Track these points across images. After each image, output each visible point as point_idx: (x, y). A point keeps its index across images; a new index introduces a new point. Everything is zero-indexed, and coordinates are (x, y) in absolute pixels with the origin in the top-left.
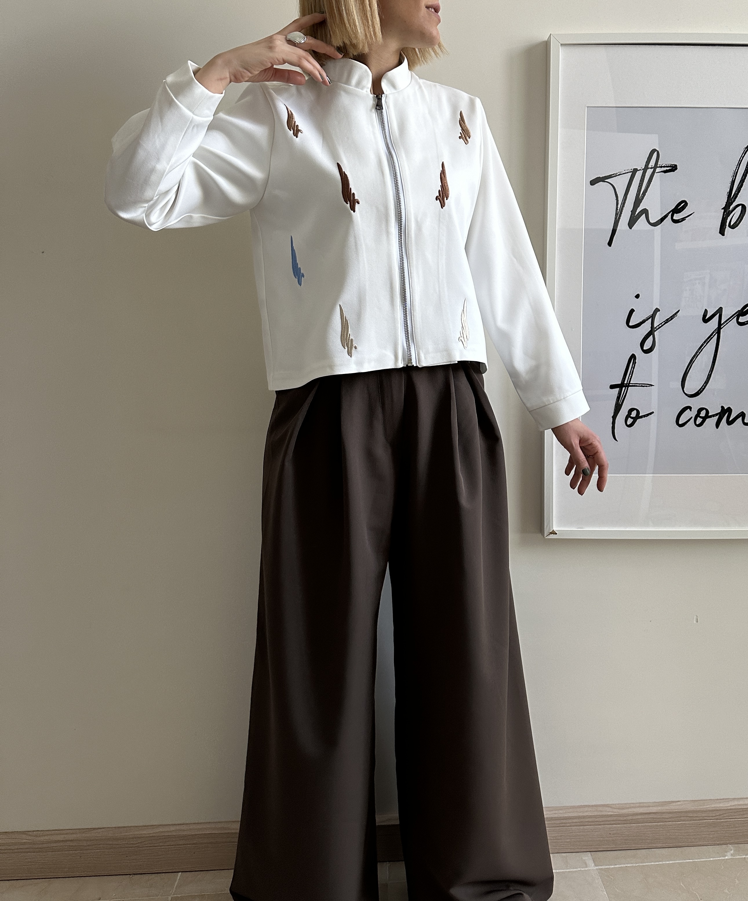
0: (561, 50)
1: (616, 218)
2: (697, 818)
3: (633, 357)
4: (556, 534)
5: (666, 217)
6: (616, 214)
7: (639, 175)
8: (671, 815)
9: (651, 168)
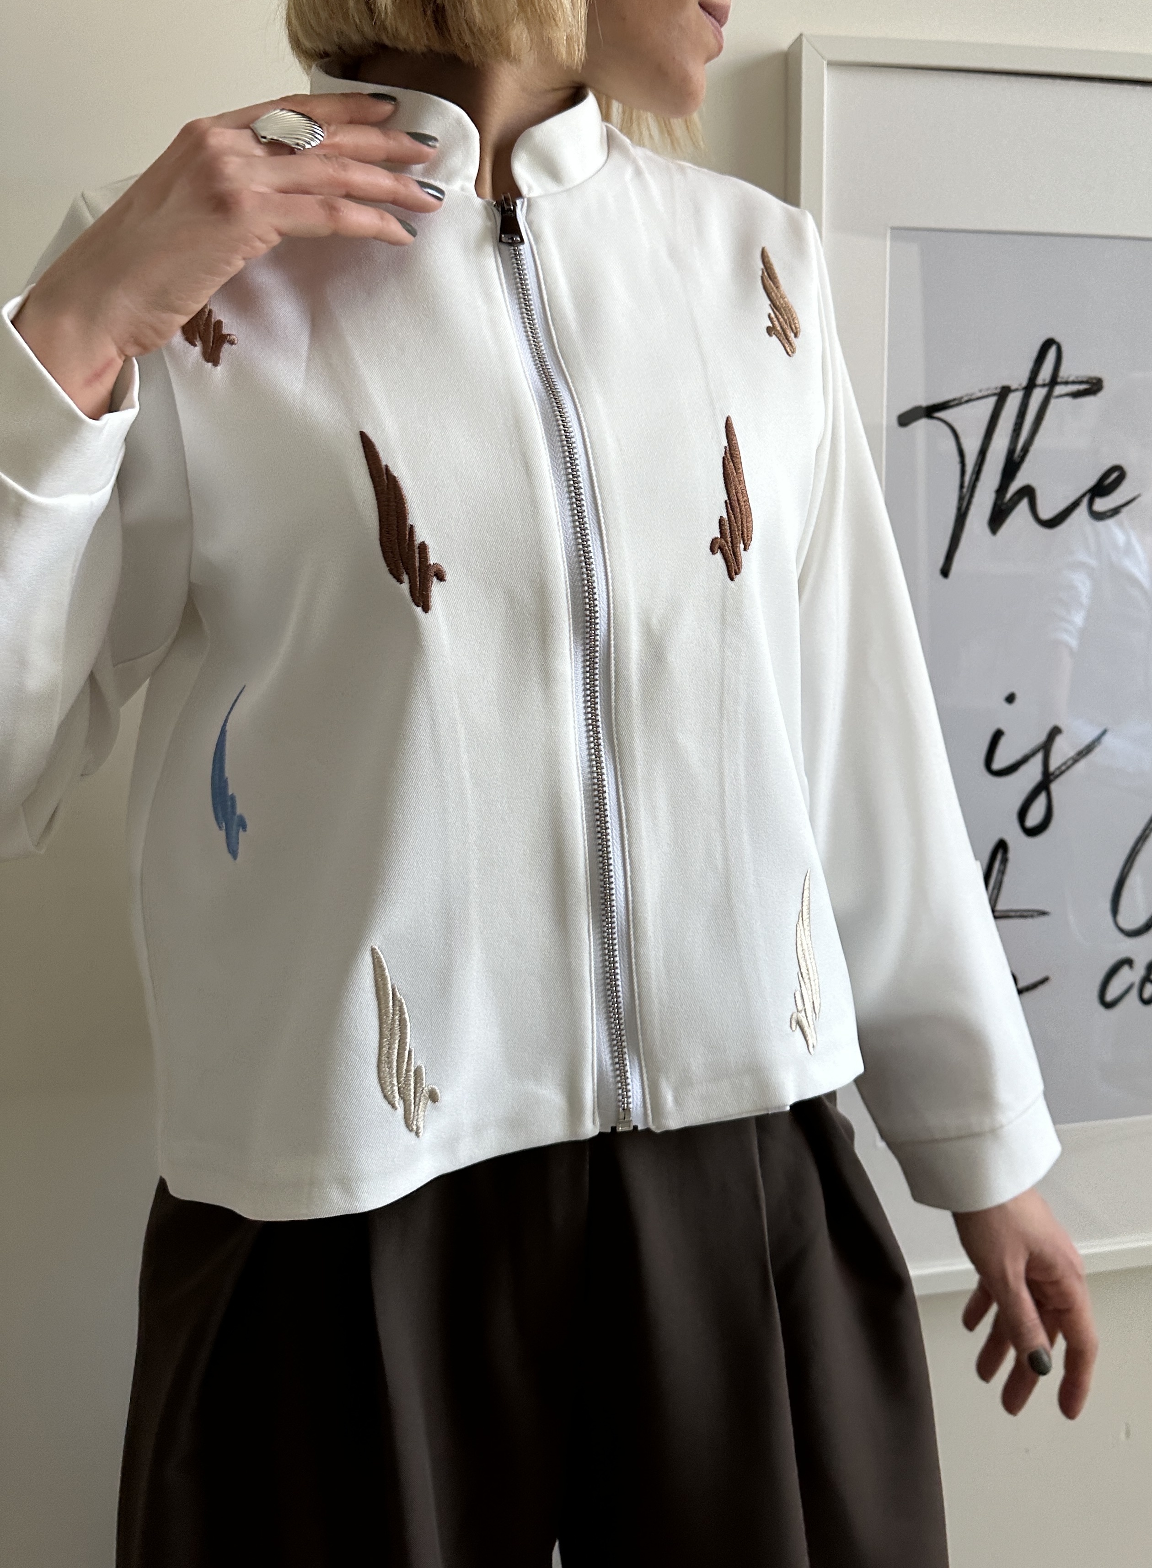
0: (828, 78)
1: (959, 509)
3: (1001, 846)
5: (1075, 505)
6: (961, 499)
7: (1013, 402)
9: (1044, 385)
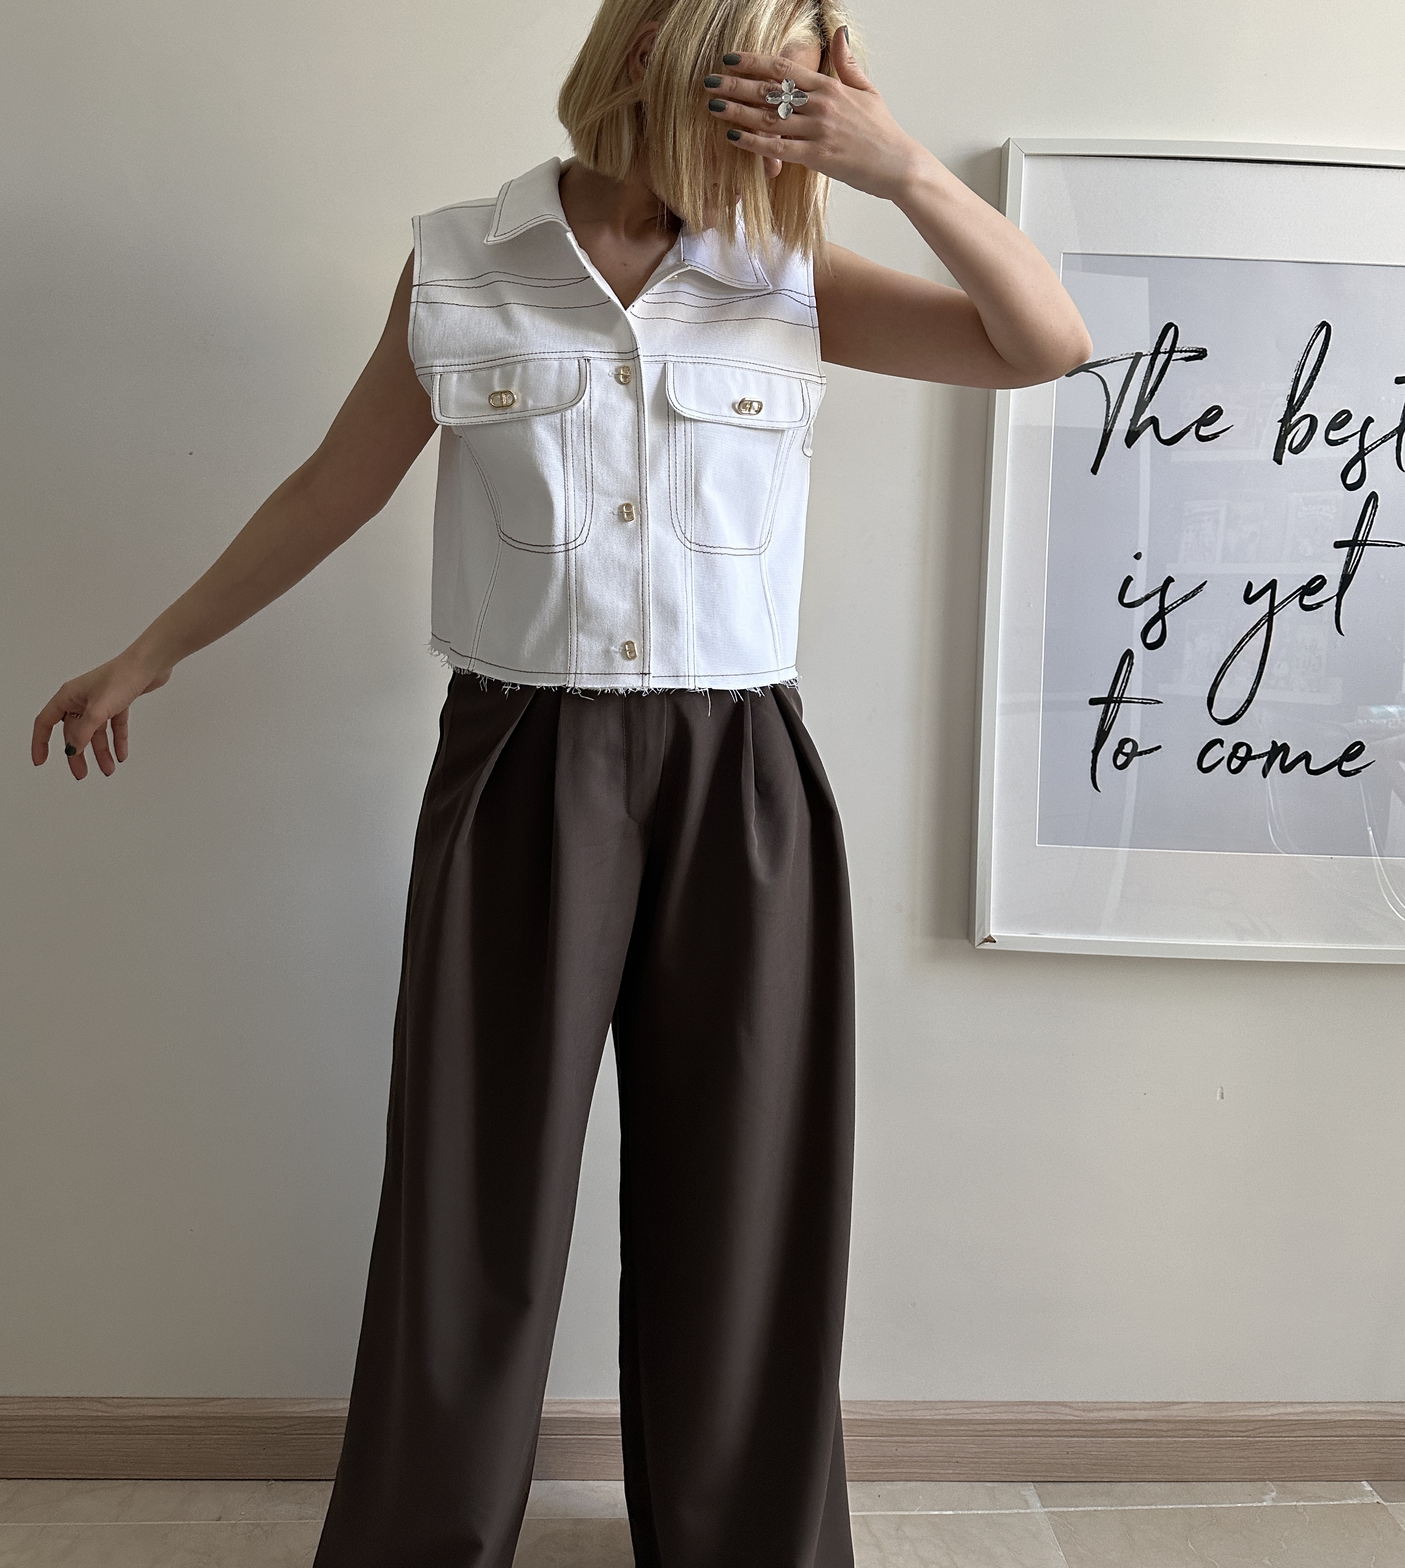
0: (1025, 163)
1: (1105, 430)
2: (1216, 1434)
3: (1129, 654)
4: (995, 942)
5: (1186, 430)
6: (1106, 423)
7: (1144, 362)
8: (1172, 1426)
9: (1165, 353)
